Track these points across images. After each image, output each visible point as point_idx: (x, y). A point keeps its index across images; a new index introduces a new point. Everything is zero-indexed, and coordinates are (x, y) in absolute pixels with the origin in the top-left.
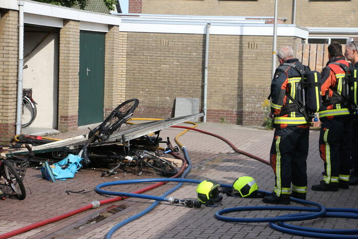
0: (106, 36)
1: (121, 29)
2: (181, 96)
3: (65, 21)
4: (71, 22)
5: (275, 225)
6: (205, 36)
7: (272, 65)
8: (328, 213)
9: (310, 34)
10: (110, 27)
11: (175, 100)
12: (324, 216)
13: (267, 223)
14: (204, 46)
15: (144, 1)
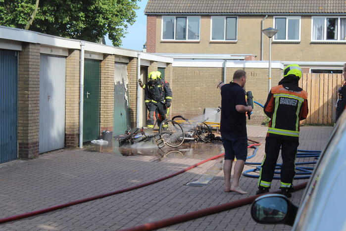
0: (165, 69)
2: (209, 107)
3: (152, 62)
4: (155, 63)
6: (223, 68)
7: (269, 86)
10: (168, 64)
11: (205, 110)
14: (223, 75)
15: (158, 44)
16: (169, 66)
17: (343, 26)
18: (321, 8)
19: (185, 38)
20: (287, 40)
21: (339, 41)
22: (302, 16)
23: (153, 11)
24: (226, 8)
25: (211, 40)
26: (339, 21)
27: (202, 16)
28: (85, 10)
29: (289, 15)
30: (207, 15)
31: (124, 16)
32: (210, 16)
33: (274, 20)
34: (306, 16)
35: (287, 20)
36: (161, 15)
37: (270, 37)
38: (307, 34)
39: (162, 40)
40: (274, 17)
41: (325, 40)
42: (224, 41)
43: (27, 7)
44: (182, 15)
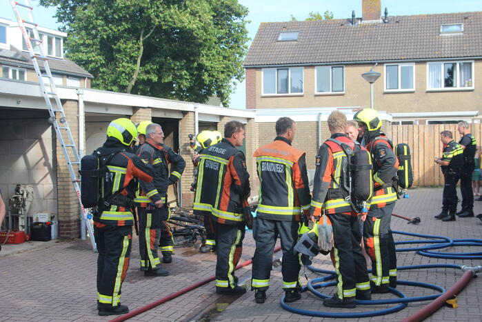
1: (256, 120)
3: (221, 117)
4: (225, 117)
5: (421, 252)
6: (318, 122)
8: (455, 243)
9: (393, 118)
10: (249, 119)
12: (453, 245)
13: (415, 252)
14: (318, 130)
15: (258, 99)
16: (250, 121)
17: (463, 72)
18: (437, 53)
19: (287, 92)
20: (400, 90)
21: (458, 88)
22: (416, 62)
23: (252, 63)
24: (332, 57)
25: (316, 93)
26: (458, 66)
27: (305, 66)
28: (188, 68)
29: (402, 62)
30: (312, 66)
31: (231, 72)
32: (314, 66)
33: (385, 67)
34: (421, 62)
35: (400, 67)
36: (261, 68)
37: (371, 83)
38: (422, 82)
39: (263, 94)
40: (385, 65)
41: (443, 88)
42: (331, 93)
43: (128, 67)
44: (284, 67)
